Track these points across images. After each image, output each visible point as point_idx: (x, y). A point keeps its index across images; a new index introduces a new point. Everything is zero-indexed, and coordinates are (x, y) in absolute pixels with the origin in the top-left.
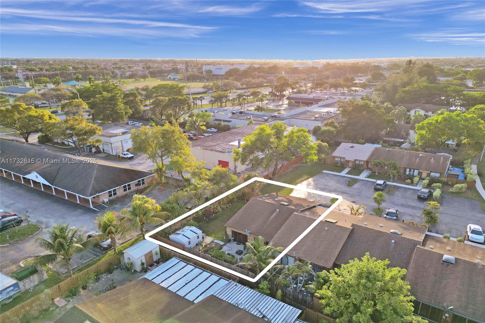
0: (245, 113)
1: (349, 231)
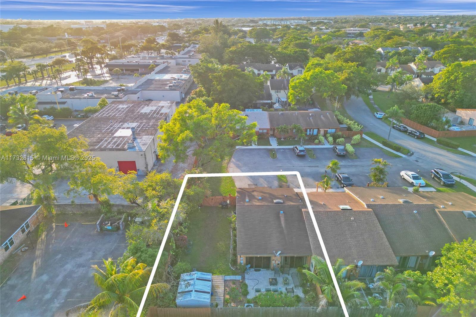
0: (76, 89)
1: (373, 213)
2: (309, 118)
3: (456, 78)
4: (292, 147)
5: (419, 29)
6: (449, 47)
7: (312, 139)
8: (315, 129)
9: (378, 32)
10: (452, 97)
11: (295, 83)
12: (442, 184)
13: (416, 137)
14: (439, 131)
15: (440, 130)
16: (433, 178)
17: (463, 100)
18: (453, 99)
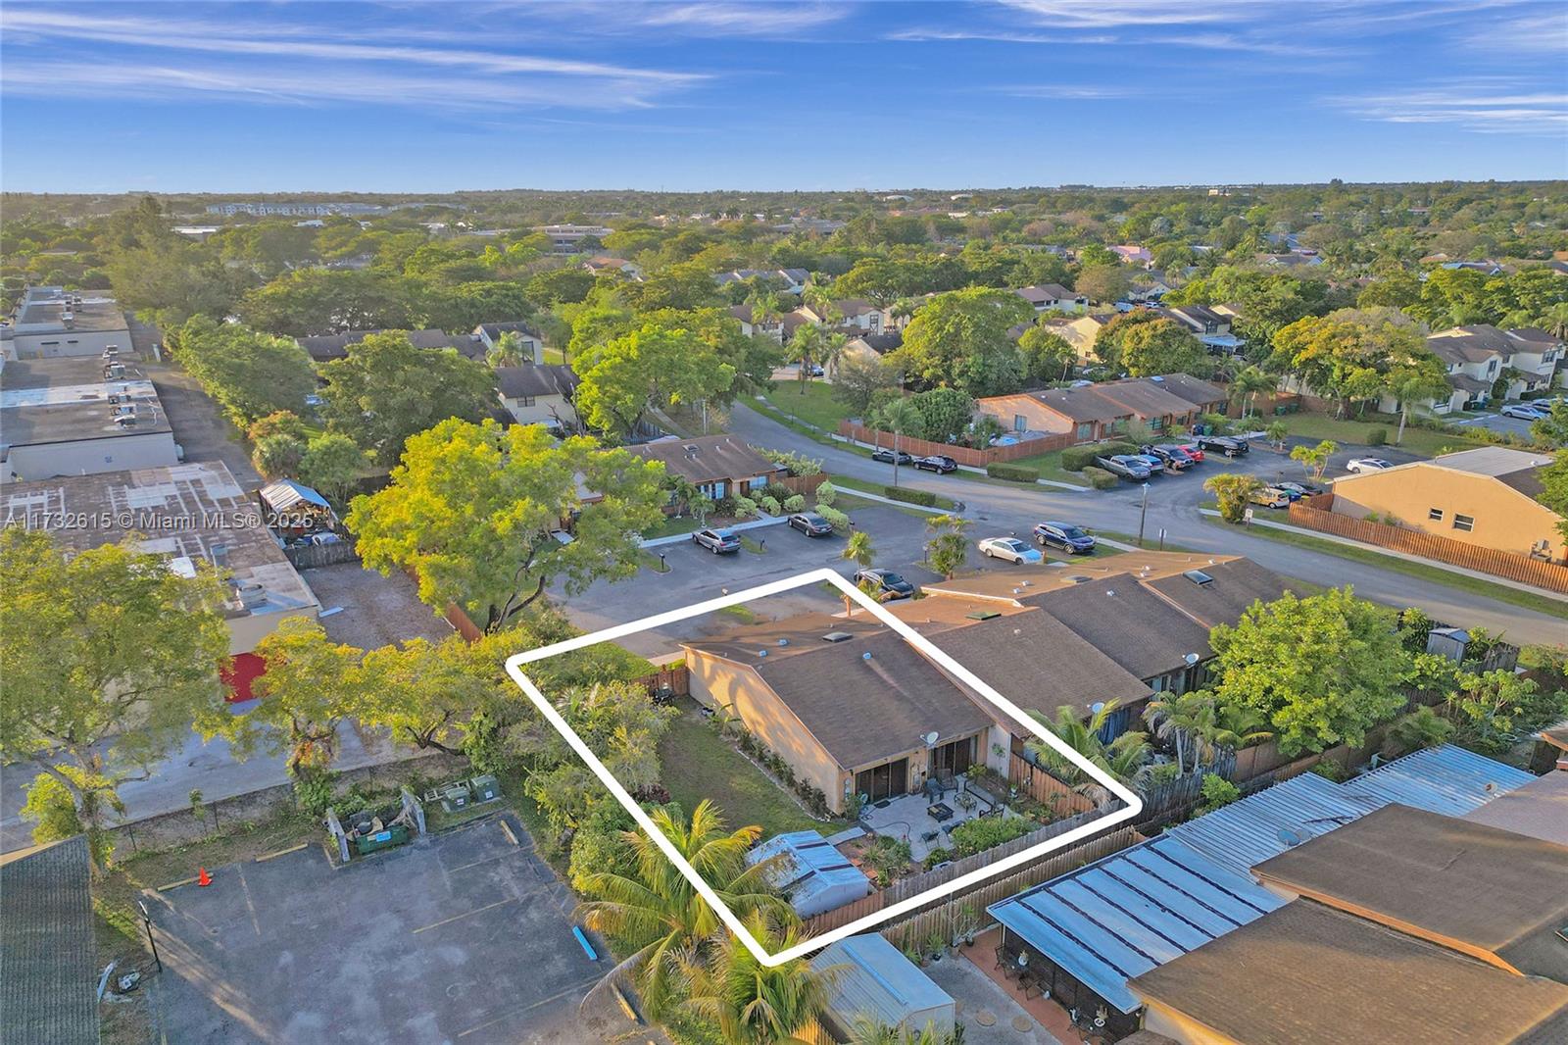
1: (1043, 613)
2: (690, 457)
3: (958, 327)
4: (689, 536)
5: (737, 227)
6: (864, 264)
7: (724, 509)
8: (718, 482)
9: (642, 234)
10: (962, 374)
11: (602, 370)
12: (1070, 551)
13: (939, 471)
14: (978, 449)
15: (983, 447)
16: (1045, 544)
17: (986, 377)
18: (965, 377)
